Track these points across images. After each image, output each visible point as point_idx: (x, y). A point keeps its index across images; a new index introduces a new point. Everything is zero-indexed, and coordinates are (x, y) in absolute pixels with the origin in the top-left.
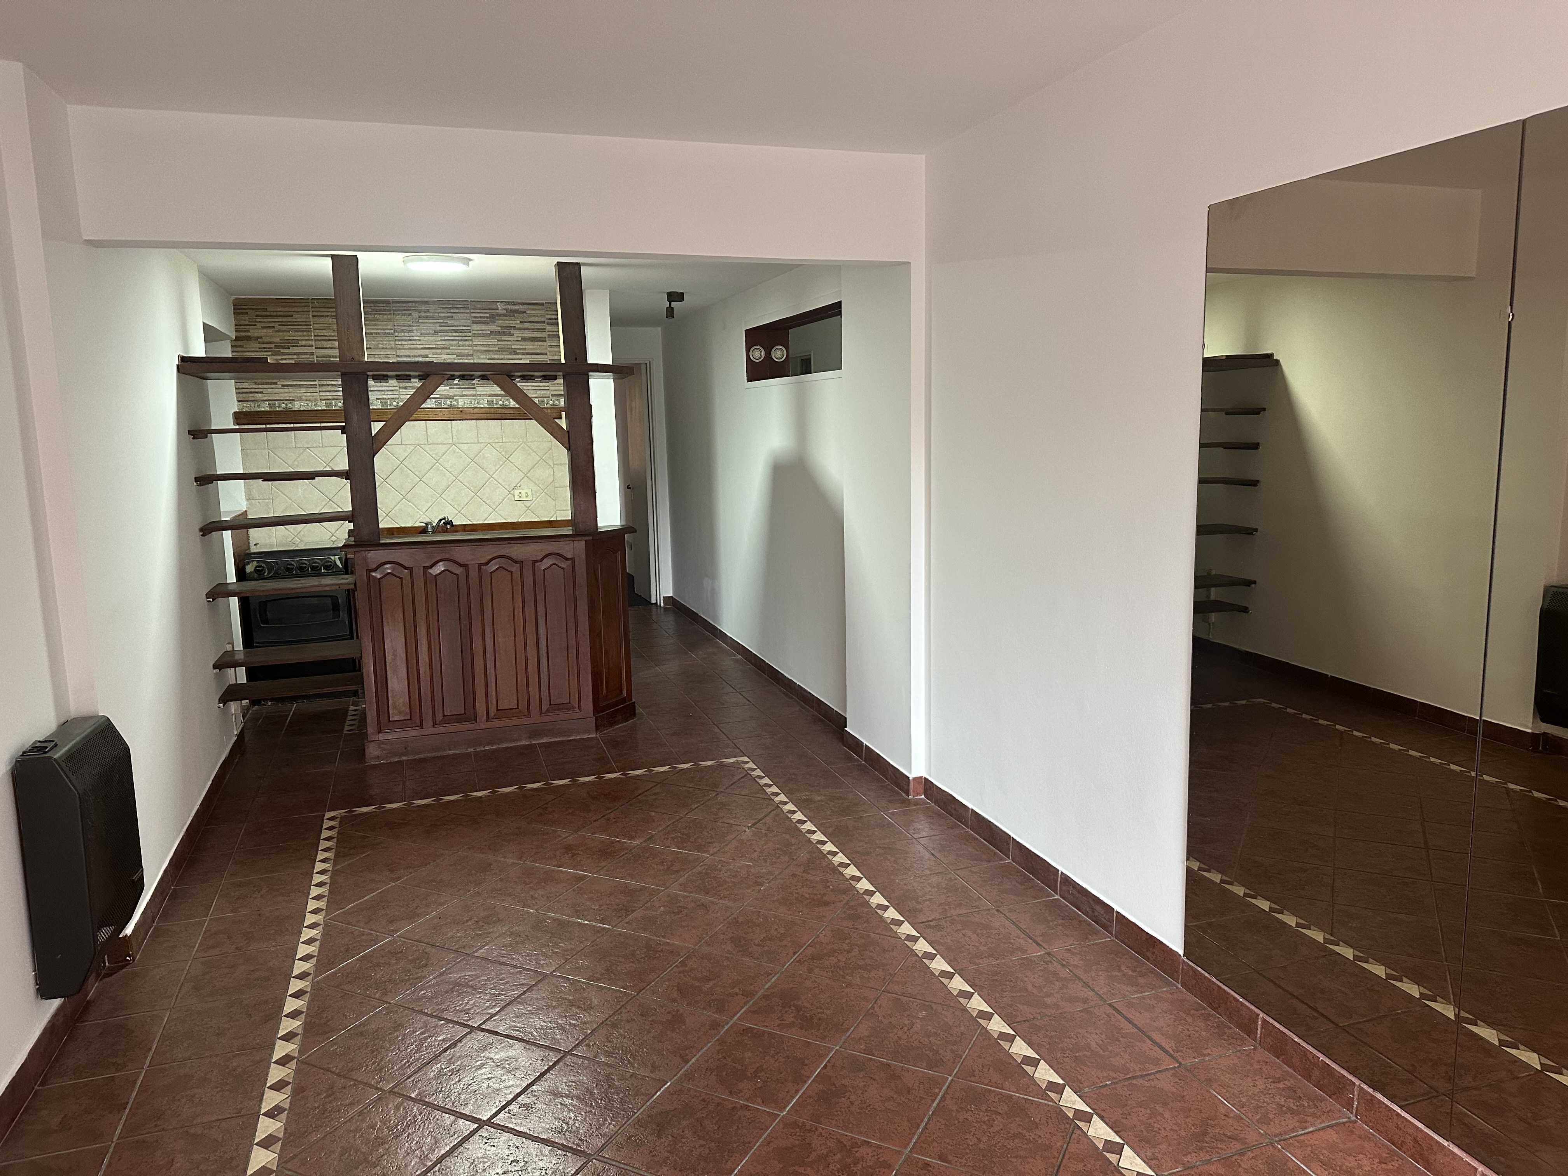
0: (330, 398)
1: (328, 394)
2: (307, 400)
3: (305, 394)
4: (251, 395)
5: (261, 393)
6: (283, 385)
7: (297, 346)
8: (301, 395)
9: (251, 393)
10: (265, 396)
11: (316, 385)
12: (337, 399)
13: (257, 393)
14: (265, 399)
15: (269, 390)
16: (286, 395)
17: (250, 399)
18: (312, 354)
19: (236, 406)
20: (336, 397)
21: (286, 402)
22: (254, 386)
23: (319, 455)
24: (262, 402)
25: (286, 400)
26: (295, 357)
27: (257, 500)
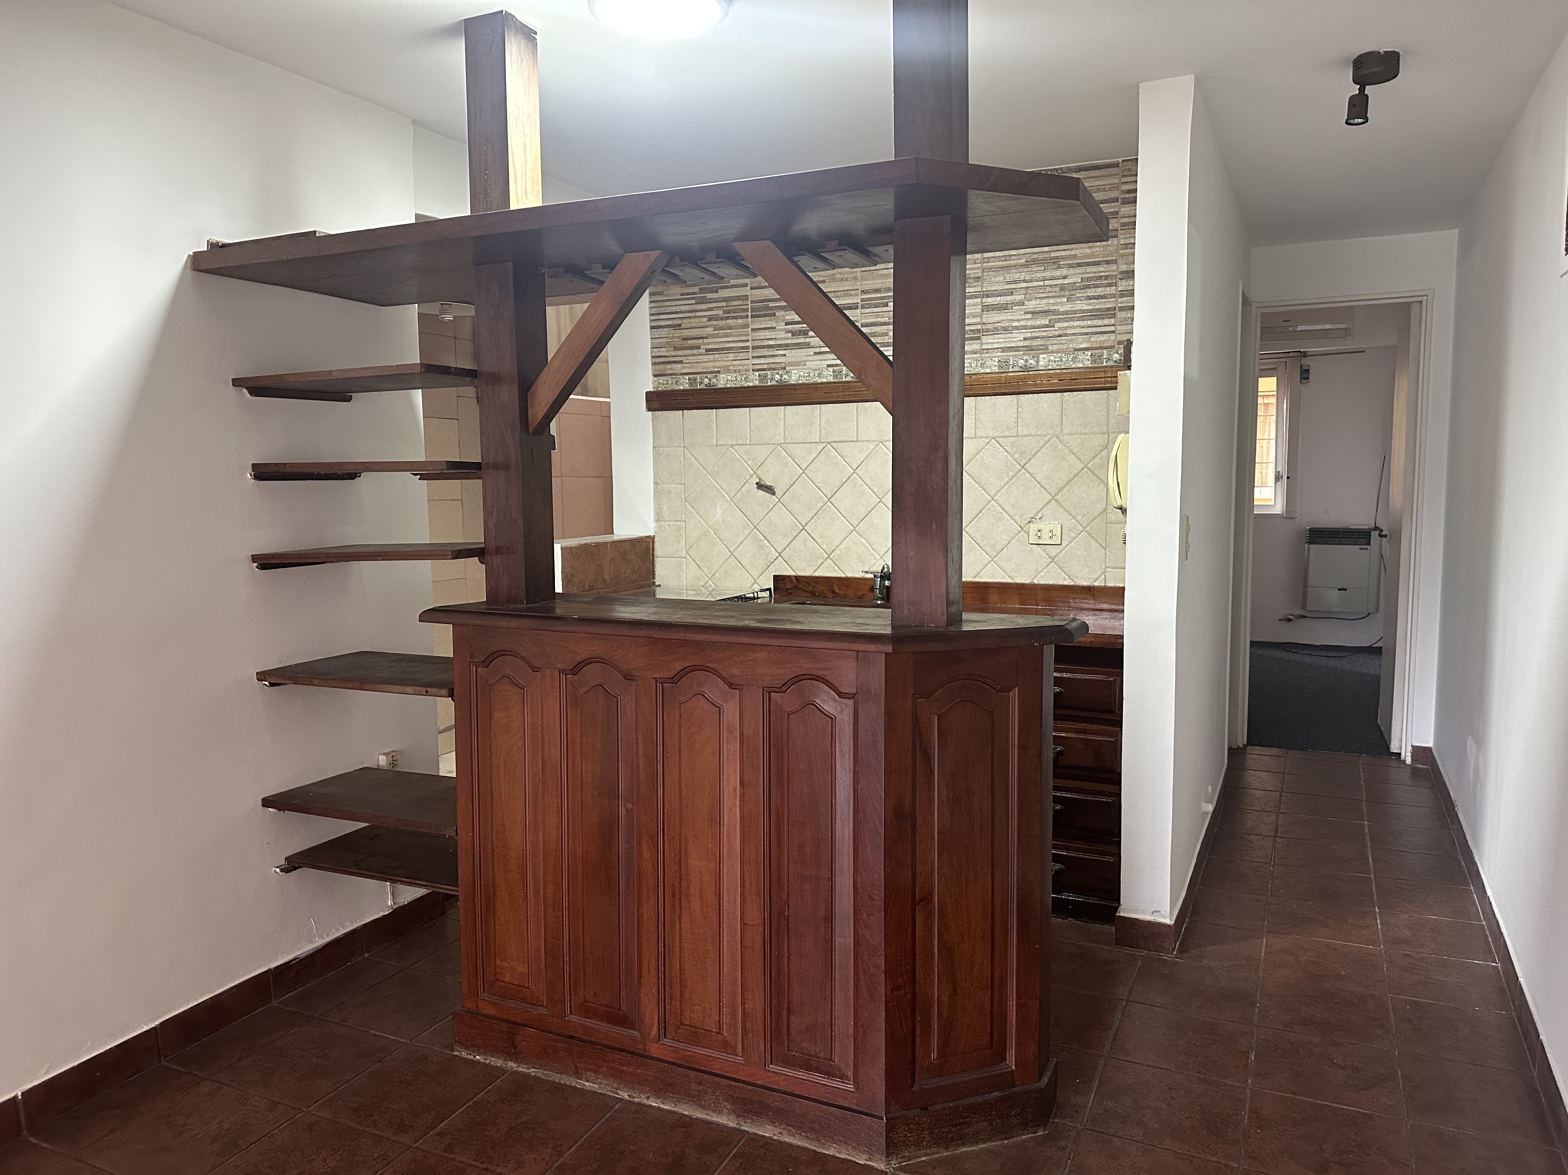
0: (766, 366)
1: (762, 361)
2: (735, 371)
3: (734, 363)
4: (668, 366)
5: (681, 362)
6: (707, 350)
7: (727, 287)
8: (728, 363)
9: (669, 363)
10: (685, 368)
11: (748, 347)
12: (774, 369)
13: (676, 362)
14: (685, 371)
15: (690, 358)
16: (711, 364)
17: (668, 372)
18: (746, 297)
19: (651, 383)
20: (773, 366)
21: (709, 376)
22: (673, 353)
23: (745, 458)
24: (680, 377)
25: (711, 372)
26: (724, 304)
27: (667, 523)
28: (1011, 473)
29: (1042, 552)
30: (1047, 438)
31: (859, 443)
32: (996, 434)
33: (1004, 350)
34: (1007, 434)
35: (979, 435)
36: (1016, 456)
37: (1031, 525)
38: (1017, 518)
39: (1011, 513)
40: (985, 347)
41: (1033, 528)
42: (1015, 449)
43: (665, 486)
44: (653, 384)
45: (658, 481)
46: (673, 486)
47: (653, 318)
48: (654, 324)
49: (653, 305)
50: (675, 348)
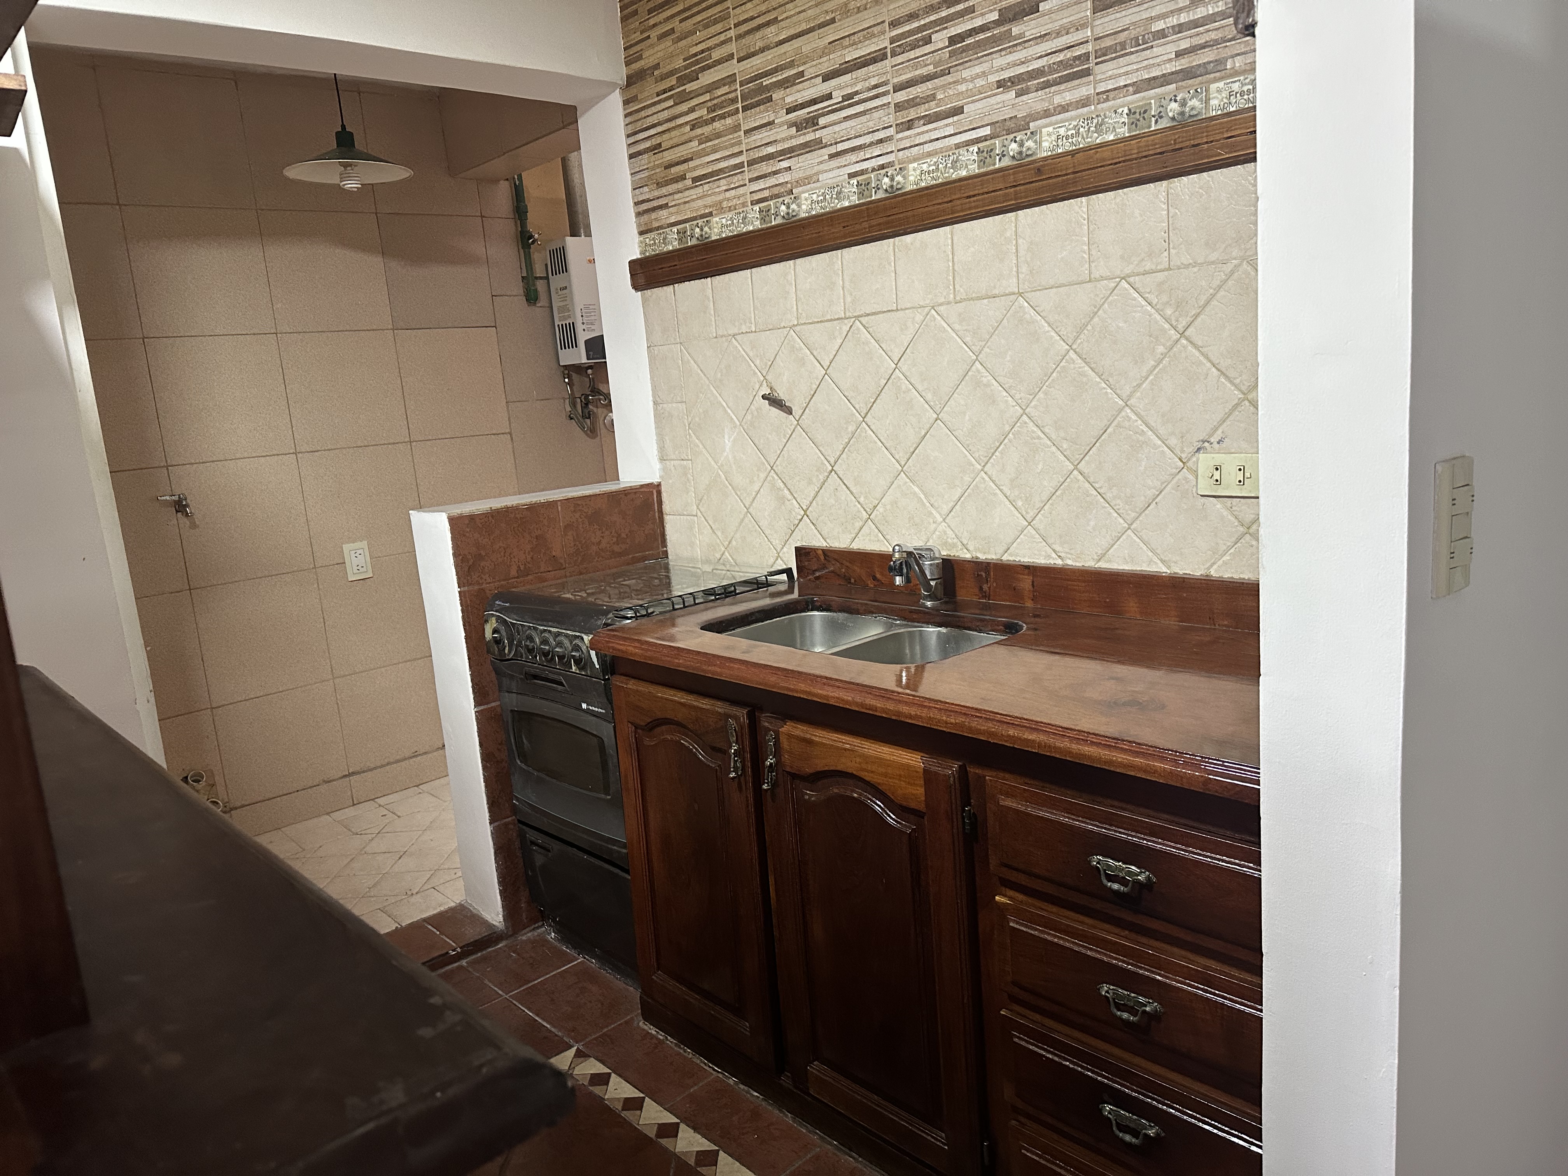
0: (766, 194)
1: (761, 184)
2: (730, 209)
3: (728, 194)
4: (653, 215)
5: (667, 206)
6: (695, 180)
7: (709, 67)
8: (721, 197)
10: (672, 214)
11: (741, 165)
12: (777, 196)
13: (661, 207)
14: (673, 220)
15: (676, 196)
16: (700, 203)
17: (654, 225)
18: (731, 79)
19: (637, 246)
20: (776, 191)
21: (700, 222)
22: (656, 193)
23: (751, 354)
24: (668, 230)
25: (702, 216)
26: (707, 97)
27: (672, 462)
28: (1161, 349)
29: (1225, 513)
30: (1228, 268)
31: (900, 314)
32: (1128, 271)
33: (1139, 87)
34: (1148, 266)
35: (1096, 274)
36: (1169, 312)
37: (1201, 456)
38: (1173, 441)
39: (1162, 431)
40: (1101, 88)
41: (1205, 462)
42: (1165, 298)
43: (665, 406)
44: (640, 246)
45: (658, 399)
46: (674, 405)
47: (632, 140)
48: (633, 150)
49: (629, 120)
50: (659, 185)
